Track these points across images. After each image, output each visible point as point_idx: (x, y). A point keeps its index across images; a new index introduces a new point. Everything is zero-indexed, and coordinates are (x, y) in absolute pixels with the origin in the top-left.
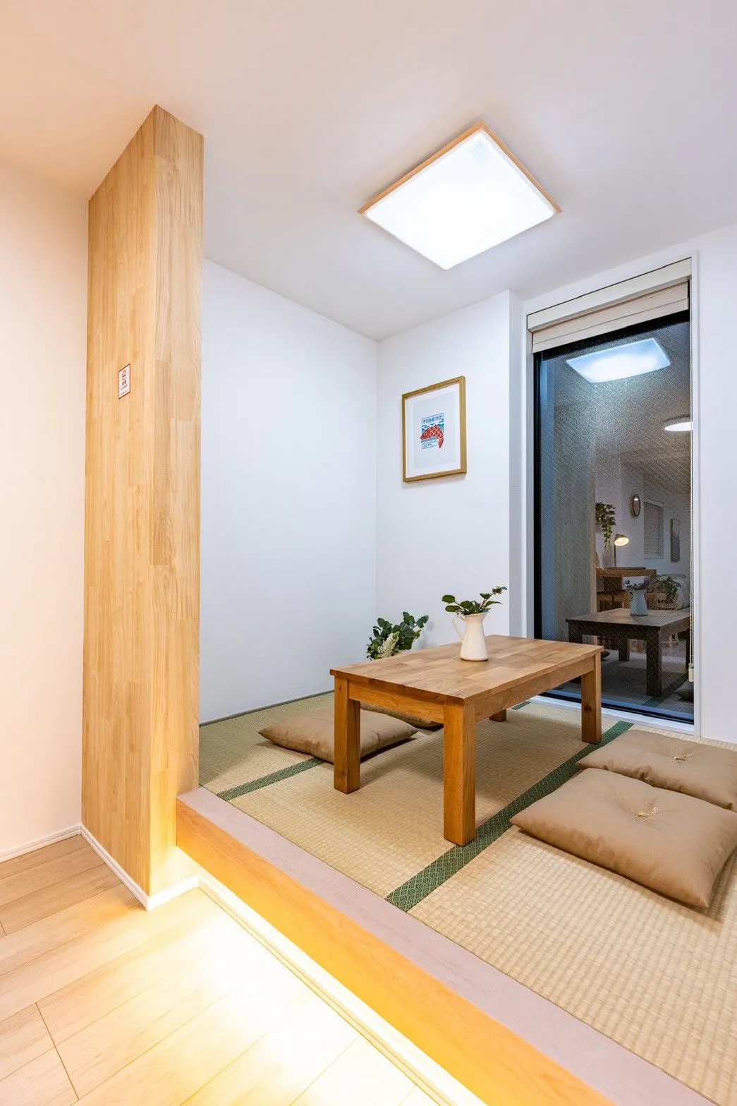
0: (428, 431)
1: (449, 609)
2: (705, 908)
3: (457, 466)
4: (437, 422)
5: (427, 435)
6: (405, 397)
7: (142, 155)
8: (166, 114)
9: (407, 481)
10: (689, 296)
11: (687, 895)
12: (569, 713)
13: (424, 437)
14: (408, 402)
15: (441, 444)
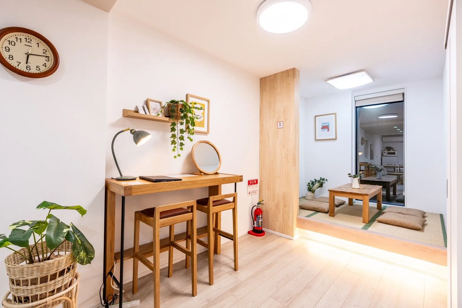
0: (324, 127)
1: (350, 176)
2: (421, 229)
3: (334, 138)
4: (327, 125)
5: (323, 128)
6: (316, 116)
7: (288, 76)
8: (296, 69)
9: (316, 140)
10: (403, 97)
11: (418, 228)
12: (374, 205)
13: (322, 128)
14: (317, 118)
15: (328, 131)
